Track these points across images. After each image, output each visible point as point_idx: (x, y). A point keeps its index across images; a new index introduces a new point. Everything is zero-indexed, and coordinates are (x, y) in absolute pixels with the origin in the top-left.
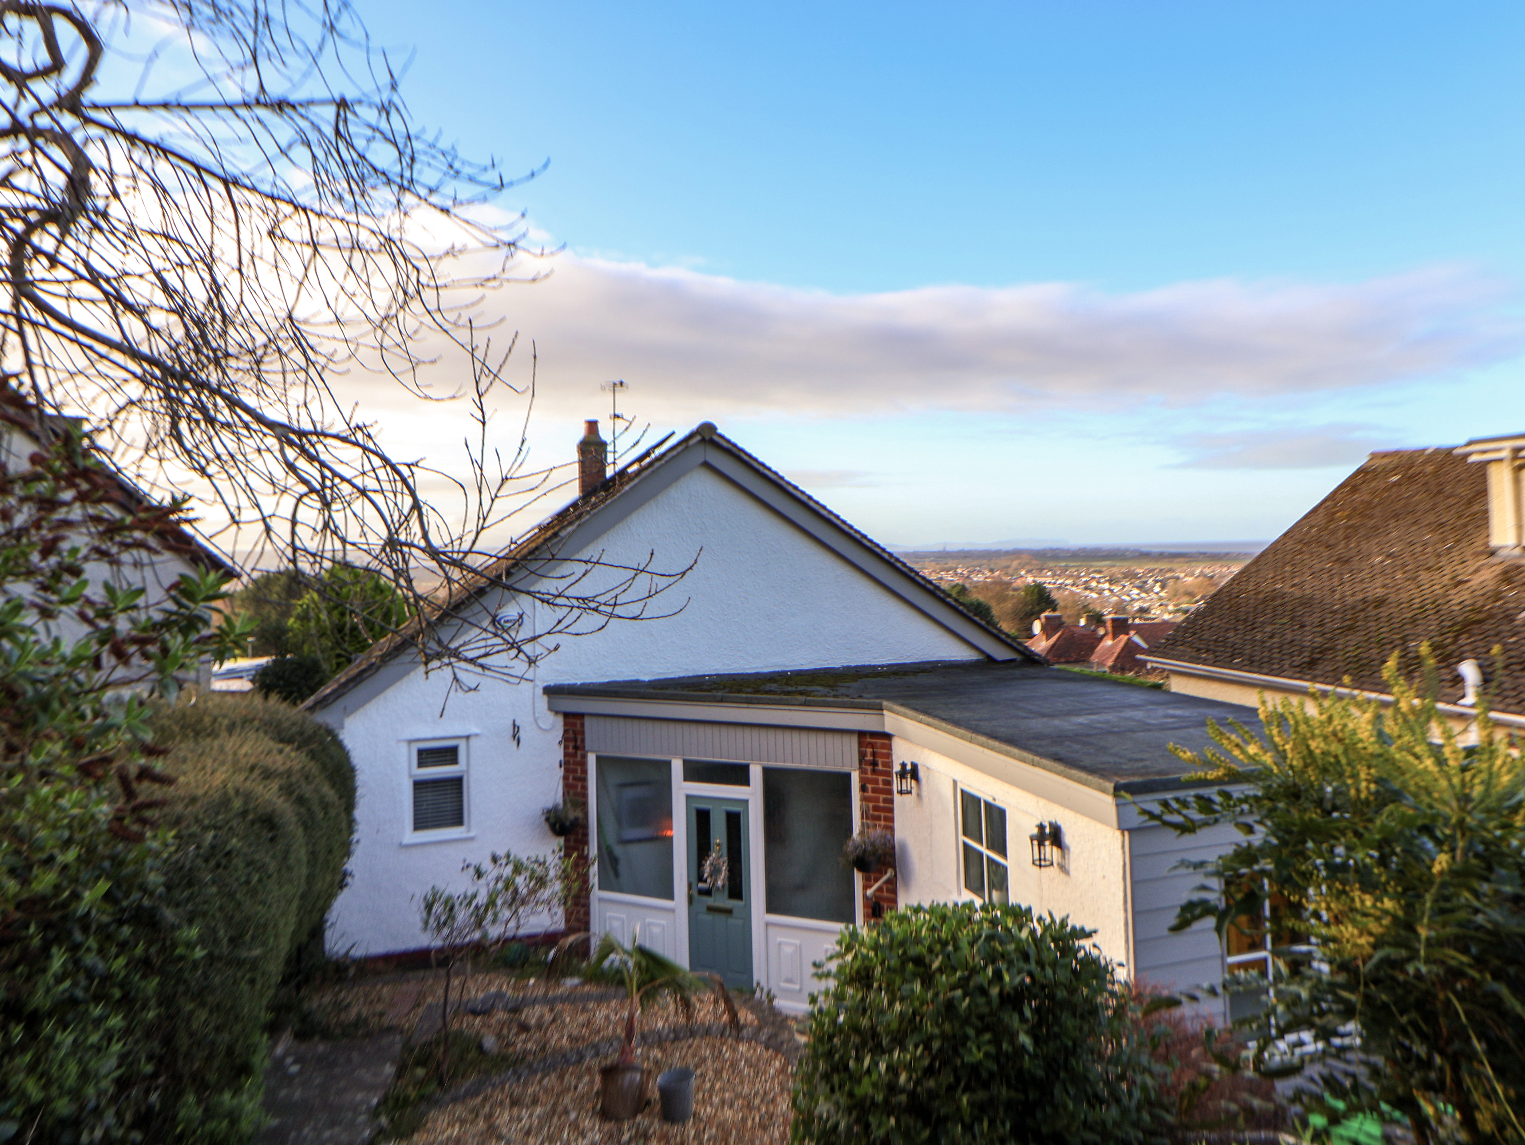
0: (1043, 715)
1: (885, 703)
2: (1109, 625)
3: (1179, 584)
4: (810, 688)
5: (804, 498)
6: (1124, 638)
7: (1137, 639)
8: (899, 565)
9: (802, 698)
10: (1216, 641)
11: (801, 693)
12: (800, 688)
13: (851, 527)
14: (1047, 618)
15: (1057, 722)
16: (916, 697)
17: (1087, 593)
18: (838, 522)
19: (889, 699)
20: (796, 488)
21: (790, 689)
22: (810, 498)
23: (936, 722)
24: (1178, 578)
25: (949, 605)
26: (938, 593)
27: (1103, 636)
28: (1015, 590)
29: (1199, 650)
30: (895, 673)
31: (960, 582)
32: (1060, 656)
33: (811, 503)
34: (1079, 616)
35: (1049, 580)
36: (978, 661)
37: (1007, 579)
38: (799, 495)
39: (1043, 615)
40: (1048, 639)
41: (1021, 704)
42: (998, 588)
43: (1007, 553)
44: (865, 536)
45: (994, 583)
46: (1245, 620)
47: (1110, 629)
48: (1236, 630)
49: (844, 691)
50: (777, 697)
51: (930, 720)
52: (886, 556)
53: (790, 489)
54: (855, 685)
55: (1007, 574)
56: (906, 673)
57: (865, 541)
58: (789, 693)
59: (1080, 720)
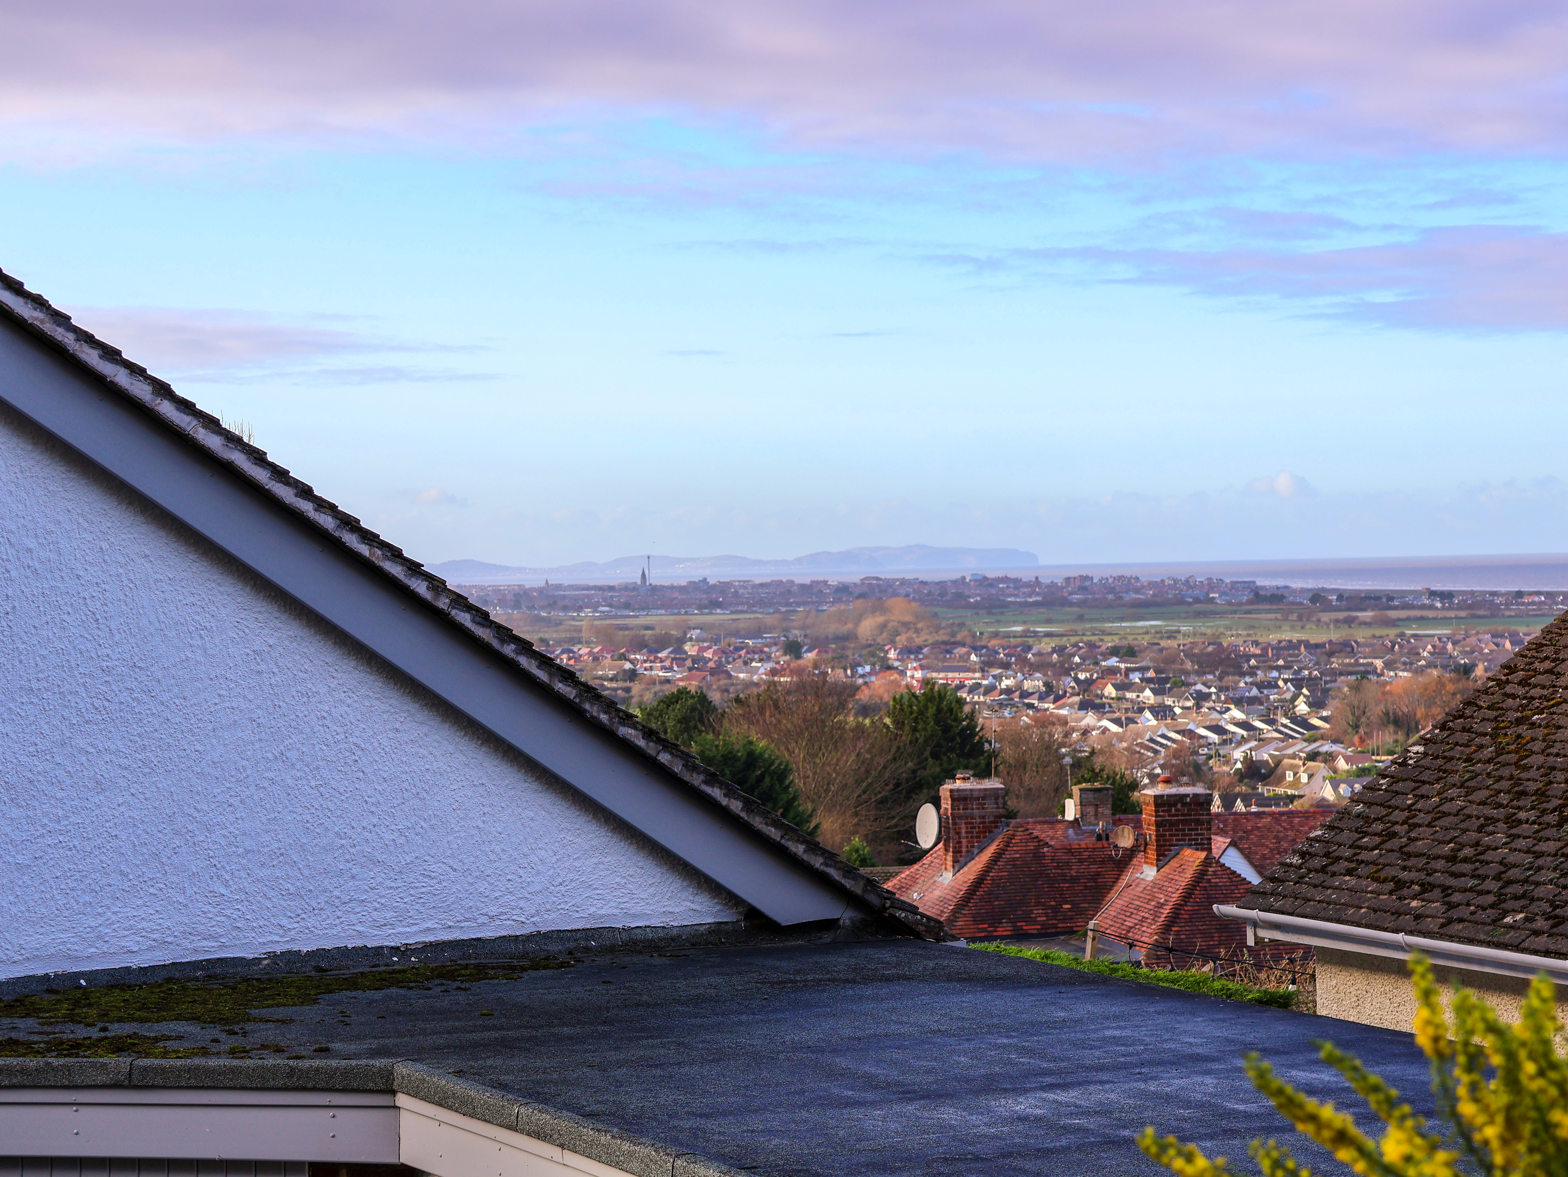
0: (908, 1094)
1: (403, 1069)
2: (1148, 816)
3: (1371, 688)
4: (149, 1030)
5: (142, 391)
6: (1192, 858)
7: (1234, 861)
8: (464, 618)
9: (121, 1063)
10: (1452, 859)
11: (119, 1047)
12: (116, 1030)
13: (305, 492)
14: (958, 797)
15: (949, 1114)
16: (506, 1046)
17: (1090, 719)
18: (260, 475)
19: (416, 1055)
20: (111, 354)
21: (81, 1032)
22: (163, 389)
23: (564, 1123)
24: (1366, 673)
25: (625, 748)
26: (592, 709)
27: (1131, 853)
28: (865, 710)
29: (1400, 884)
30: (446, 974)
31: (693, 686)
32: (994, 919)
33: (166, 408)
34: (1061, 792)
35: (972, 678)
36: (717, 929)
37: (837, 675)
38: (122, 378)
39: (946, 788)
40: (958, 863)
41: (842, 1062)
42: (811, 705)
43: (843, 591)
44: (350, 523)
45: (801, 688)
46: (1542, 794)
47: (1150, 832)
48: (1512, 821)
49: (269, 1033)
50: (32, 1062)
51: (544, 1118)
52: (421, 588)
53: (91, 357)
54: (309, 1013)
55: (839, 660)
56: (481, 972)
57: (351, 540)
58: (75, 1047)
59: (1023, 1105)
